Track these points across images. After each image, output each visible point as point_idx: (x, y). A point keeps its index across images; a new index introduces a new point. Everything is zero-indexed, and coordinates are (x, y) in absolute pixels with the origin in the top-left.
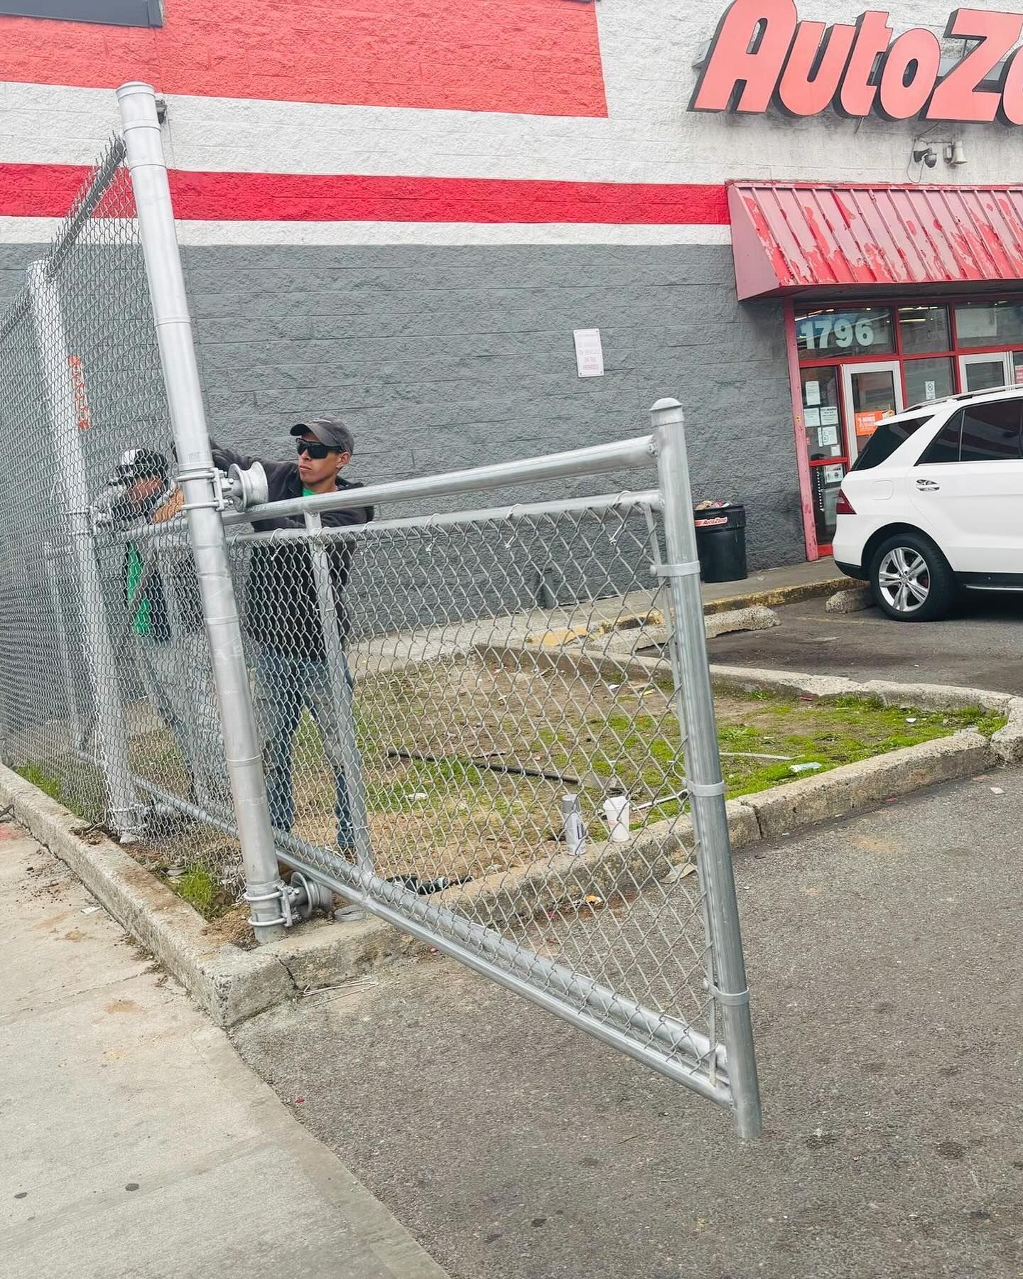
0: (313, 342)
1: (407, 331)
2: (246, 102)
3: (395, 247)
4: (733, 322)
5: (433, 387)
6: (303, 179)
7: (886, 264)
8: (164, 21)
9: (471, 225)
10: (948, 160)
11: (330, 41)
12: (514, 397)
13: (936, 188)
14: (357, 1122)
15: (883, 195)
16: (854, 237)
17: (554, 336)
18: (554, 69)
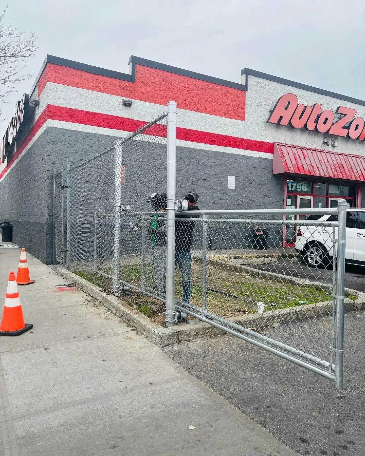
0: (160, 169)
2: (152, 104)
3: (186, 147)
4: (271, 180)
5: (190, 186)
7: (314, 170)
8: (135, 81)
10: (332, 145)
11: (176, 91)
12: (210, 191)
13: (329, 152)
14: (207, 376)
15: (314, 152)
16: (306, 162)
17: (223, 177)
18: (233, 107)
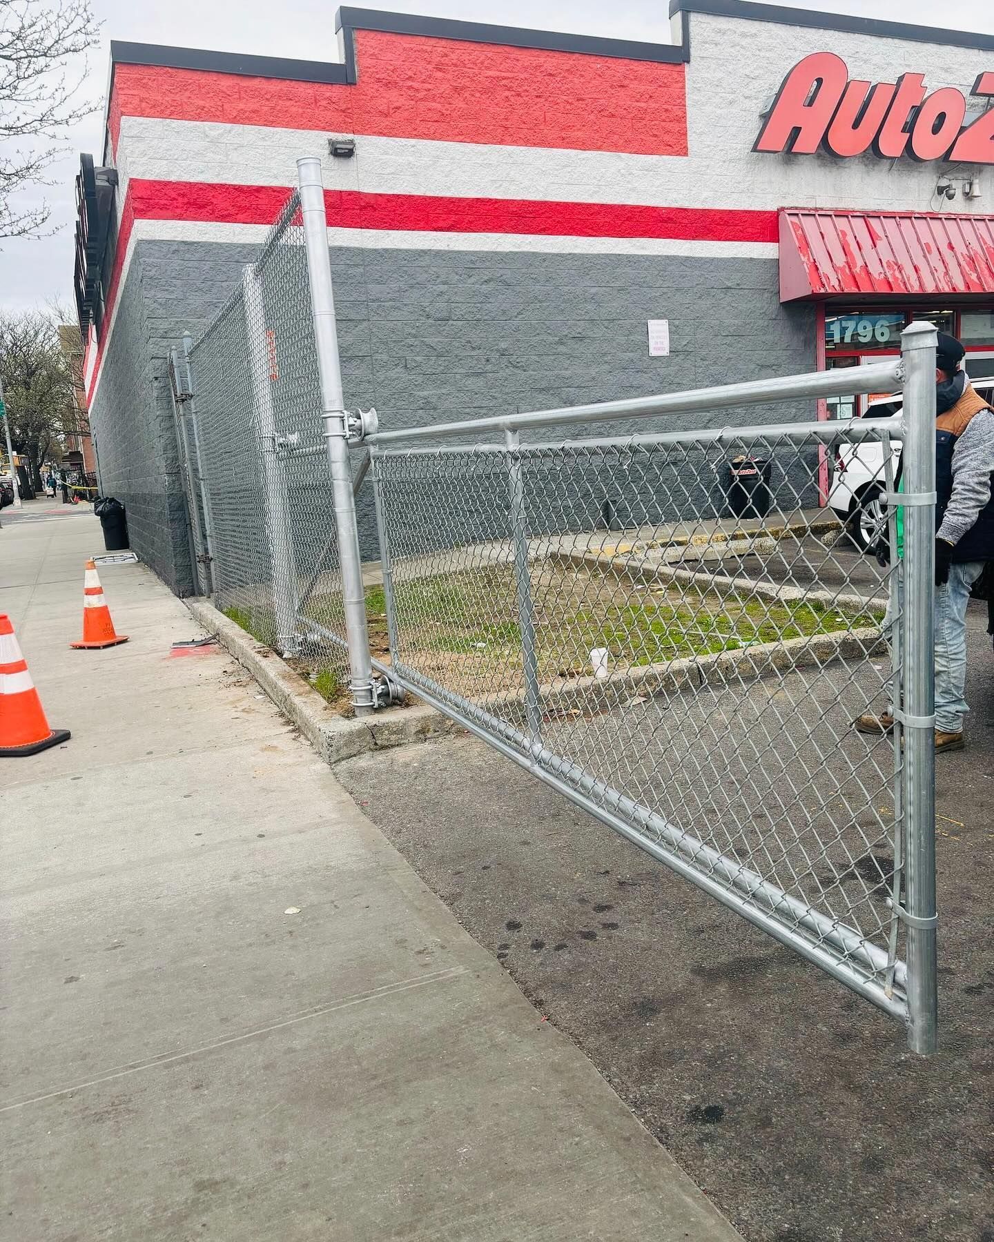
0: (451, 322)
1: (520, 316)
2: (413, 141)
3: (517, 253)
4: (775, 319)
5: (537, 359)
6: (452, 201)
7: (903, 277)
8: (358, 80)
9: (574, 238)
10: (966, 194)
11: (478, 95)
12: (597, 370)
13: (953, 217)
14: (397, 815)
15: (908, 221)
16: (878, 255)
17: (632, 324)
18: (648, 118)
